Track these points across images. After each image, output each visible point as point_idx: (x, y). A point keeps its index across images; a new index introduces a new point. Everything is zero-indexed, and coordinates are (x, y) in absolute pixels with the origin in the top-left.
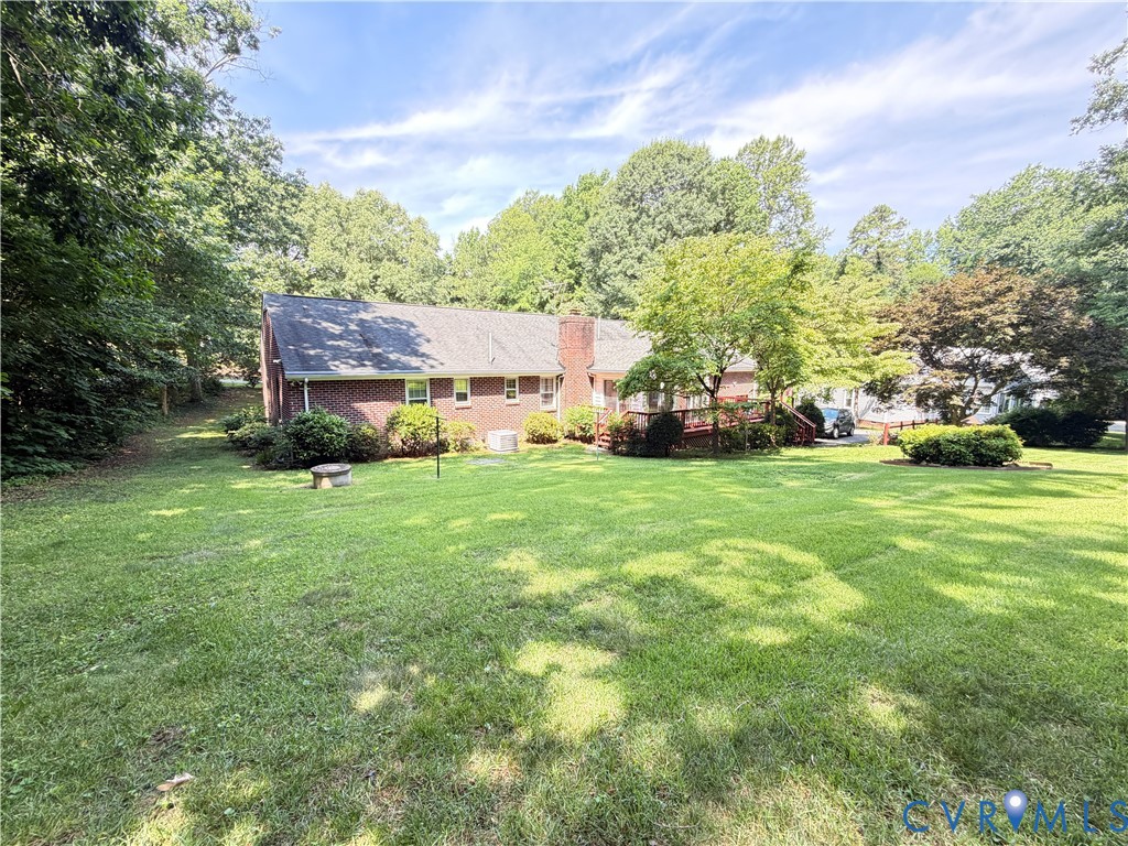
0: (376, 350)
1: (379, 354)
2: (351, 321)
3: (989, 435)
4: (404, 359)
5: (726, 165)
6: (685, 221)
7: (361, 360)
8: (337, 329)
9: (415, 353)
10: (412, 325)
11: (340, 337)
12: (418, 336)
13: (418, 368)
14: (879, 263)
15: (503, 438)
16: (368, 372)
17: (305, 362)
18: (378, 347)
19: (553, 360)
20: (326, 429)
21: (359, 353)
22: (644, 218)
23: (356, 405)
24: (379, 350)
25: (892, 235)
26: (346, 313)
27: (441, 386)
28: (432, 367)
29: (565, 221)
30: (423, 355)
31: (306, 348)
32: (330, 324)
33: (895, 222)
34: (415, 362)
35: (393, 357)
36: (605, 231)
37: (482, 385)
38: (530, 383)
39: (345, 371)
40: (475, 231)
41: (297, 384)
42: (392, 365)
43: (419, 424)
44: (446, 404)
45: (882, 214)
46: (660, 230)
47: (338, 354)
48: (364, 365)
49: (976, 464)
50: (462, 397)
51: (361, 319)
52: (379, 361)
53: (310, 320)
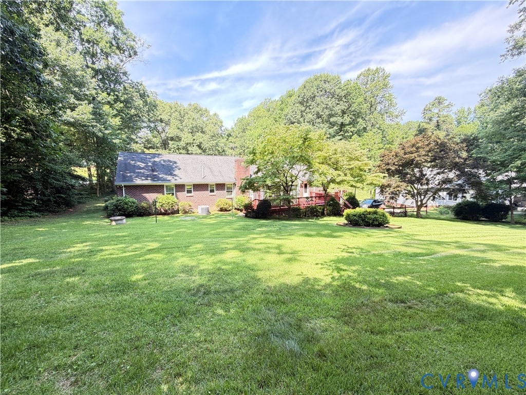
0: (155, 173)
1: (156, 175)
2: (150, 162)
3: (370, 213)
4: (165, 176)
5: (349, 83)
6: (325, 110)
7: (147, 177)
8: (142, 165)
9: (171, 174)
10: (175, 163)
11: (143, 168)
12: (176, 167)
13: (169, 180)
14: (438, 125)
15: (202, 209)
16: (148, 182)
17: (124, 178)
18: (156, 172)
19: (233, 176)
20: (126, 204)
21: (148, 175)
22: (308, 110)
23: (144, 195)
24: (157, 173)
25: (446, 111)
26: (149, 158)
27: (180, 187)
28: (176, 180)
29: (280, 111)
30: (175, 175)
31: (127, 173)
32: (141, 163)
33: (446, 105)
34: (169, 178)
35: (160, 176)
36: (290, 117)
37: (199, 187)
38: (221, 186)
39: (138, 182)
40: (244, 117)
41: (120, 186)
42: (159, 179)
43: (164, 202)
44: (183, 195)
45: (439, 101)
46: (313, 115)
47: (139, 175)
48: (147, 179)
49: (365, 226)
50: (189, 192)
51: (154, 161)
52: (154, 178)
53: (134, 162)
